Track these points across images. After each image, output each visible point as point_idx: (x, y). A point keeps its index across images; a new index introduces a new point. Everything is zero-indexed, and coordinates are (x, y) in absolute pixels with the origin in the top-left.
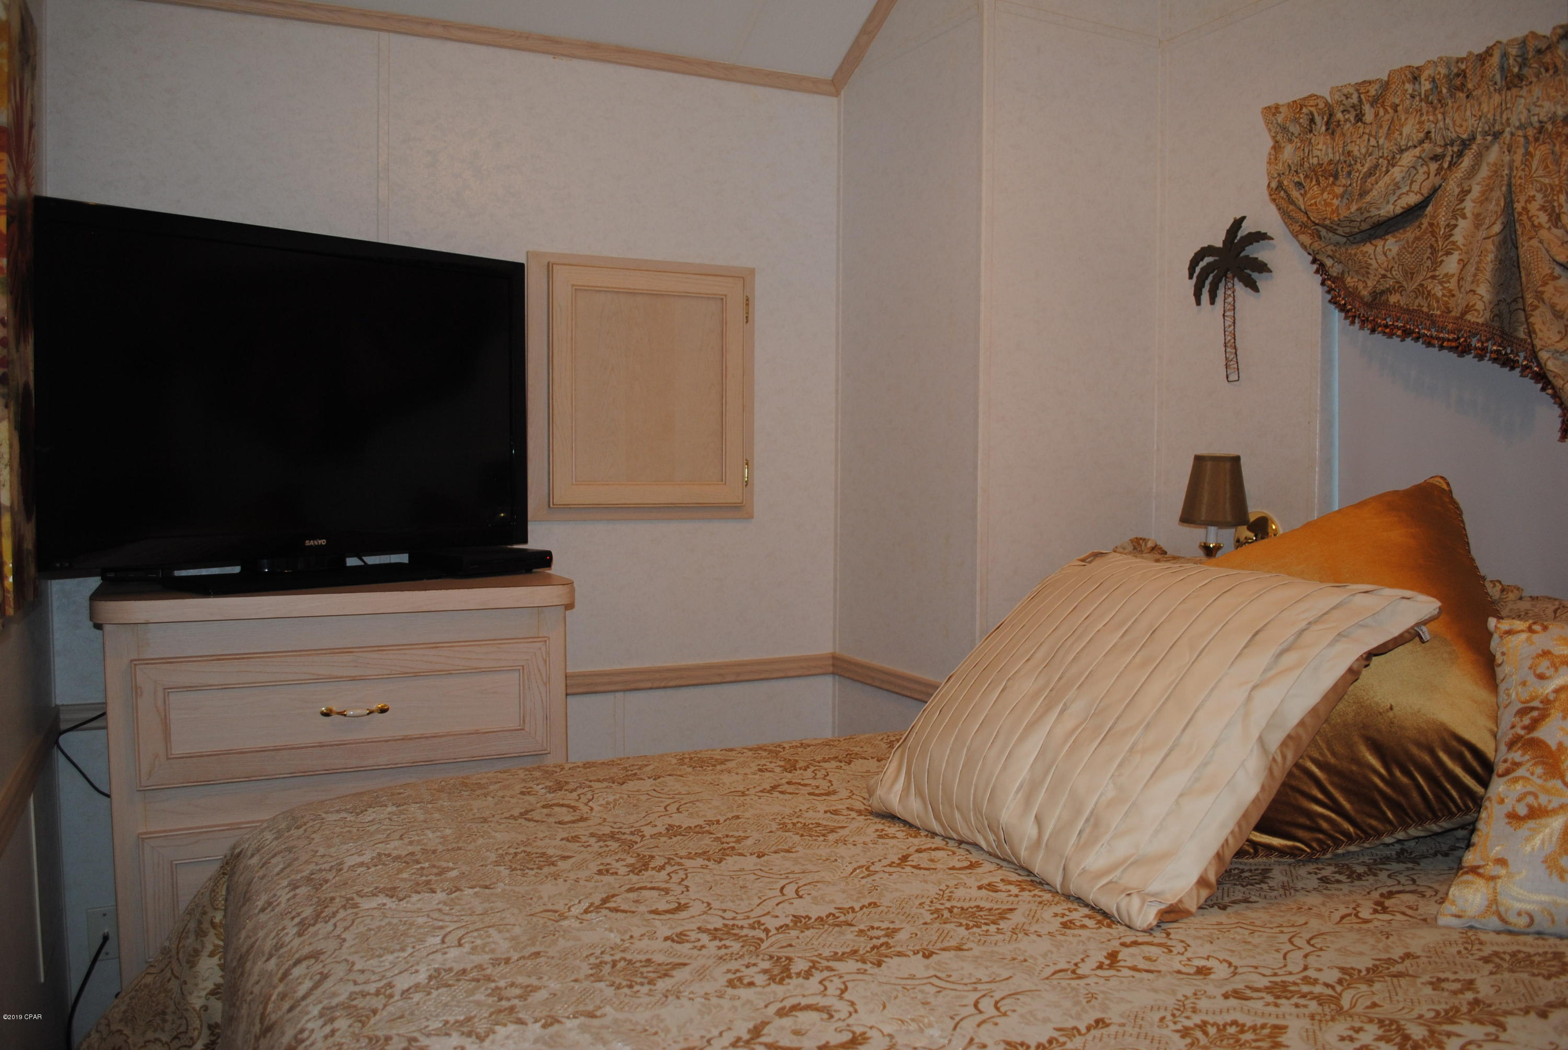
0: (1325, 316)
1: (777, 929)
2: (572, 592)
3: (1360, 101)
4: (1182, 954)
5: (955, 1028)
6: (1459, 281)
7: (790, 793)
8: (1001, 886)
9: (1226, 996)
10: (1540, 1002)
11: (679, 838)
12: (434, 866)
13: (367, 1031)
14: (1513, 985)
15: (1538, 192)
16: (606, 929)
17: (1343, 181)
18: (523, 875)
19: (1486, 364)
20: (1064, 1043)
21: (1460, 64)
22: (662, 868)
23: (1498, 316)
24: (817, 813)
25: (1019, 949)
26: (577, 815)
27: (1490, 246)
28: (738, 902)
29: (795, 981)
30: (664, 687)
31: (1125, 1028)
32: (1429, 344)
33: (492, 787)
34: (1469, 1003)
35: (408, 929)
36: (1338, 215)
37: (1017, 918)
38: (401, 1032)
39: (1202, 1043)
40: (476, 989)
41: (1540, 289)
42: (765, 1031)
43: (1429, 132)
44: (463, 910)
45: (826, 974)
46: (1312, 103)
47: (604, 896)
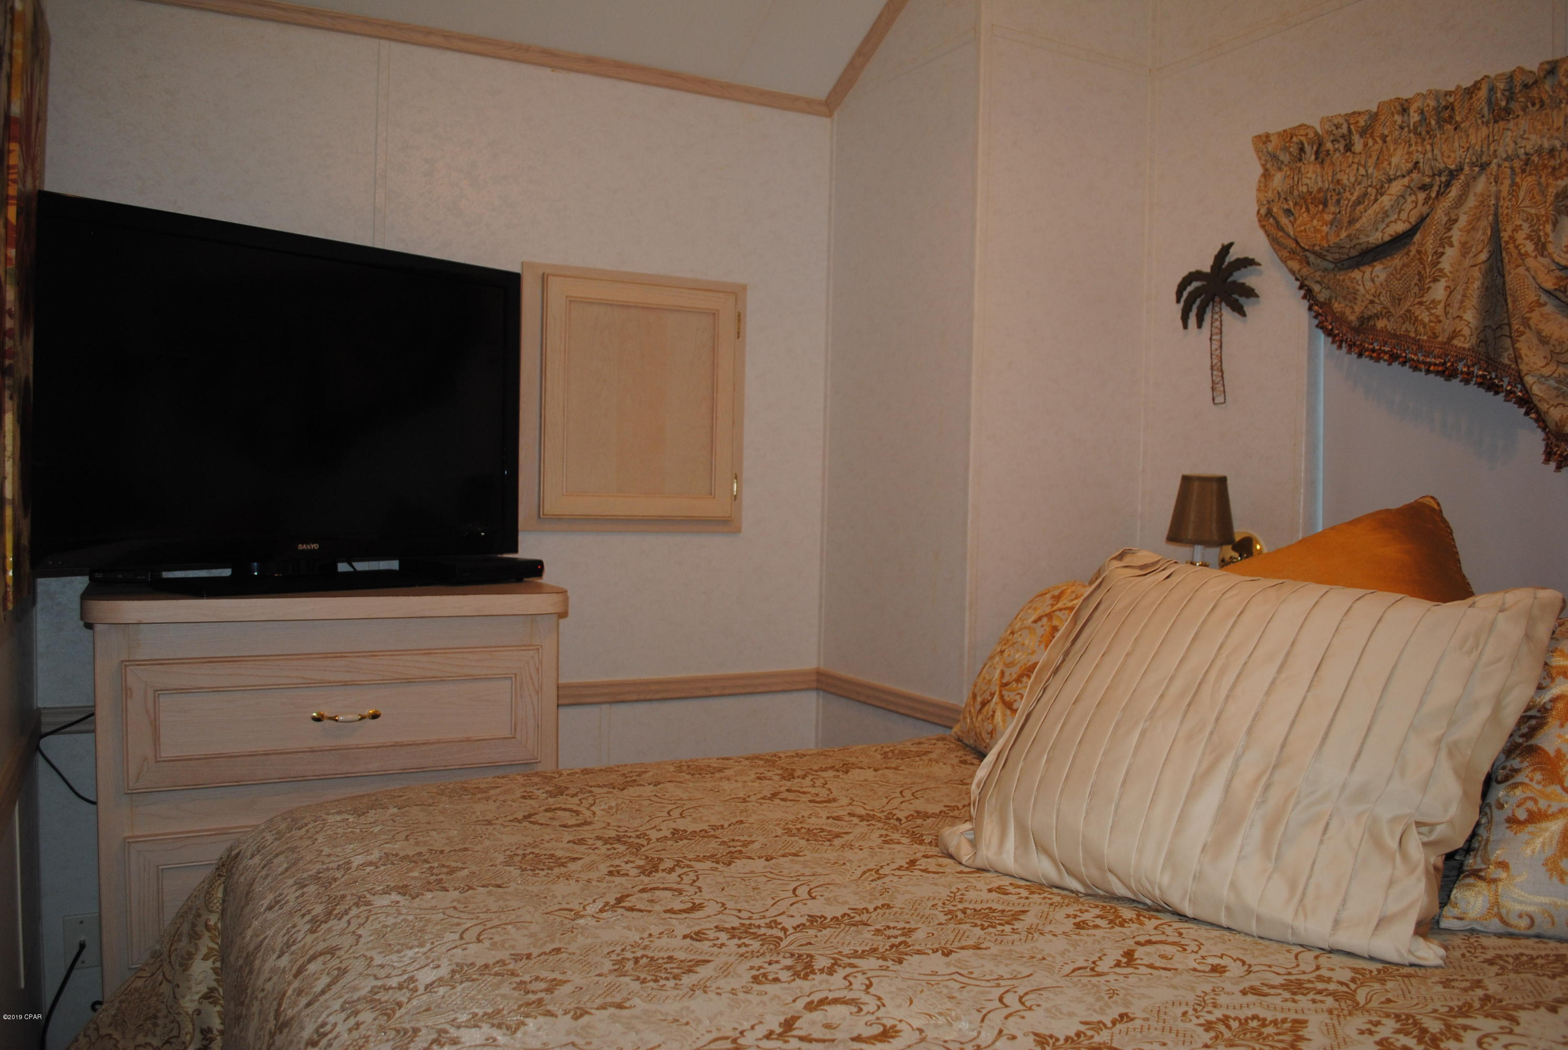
0: (1312, 340)
1: (794, 928)
2: (566, 601)
3: (1350, 131)
4: (1196, 952)
5: (983, 1020)
6: (1445, 307)
7: (791, 800)
8: (1011, 889)
9: (1244, 993)
10: (1548, 998)
11: (685, 841)
12: (443, 866)
13: (393, 1023)
14: (1520, 984)
15: (1524, 221)
16: (624, 928)
17: (1332, 208)
18: (535, 875)
19: (1472, 388)
20: (1092, 1037)
21: (1448, 97)
22: (672, 870)
23: (1483, 341)
24: (819, 819)
25: (1037, 948)
26: (580, 819)
27: (1476, 273)
28: (752, 902)
29: (819, 977)
30: (650, 700)
31: (1149, 1022)
32: (1416, 369)
33: (492, 792)
34: (1480, 999)
35: (425, 926)
36: (1328, 241)
37: (1029, 919)
38: (430, 1024)
39: (1226, 1036)
40: (501, 982)
41: (1526, 315)
42: (797, 1025)
43: (1417, 163)
44: (478, 907)
45: (849, 970)
46: (1302, 132)
47: (619, 895)
